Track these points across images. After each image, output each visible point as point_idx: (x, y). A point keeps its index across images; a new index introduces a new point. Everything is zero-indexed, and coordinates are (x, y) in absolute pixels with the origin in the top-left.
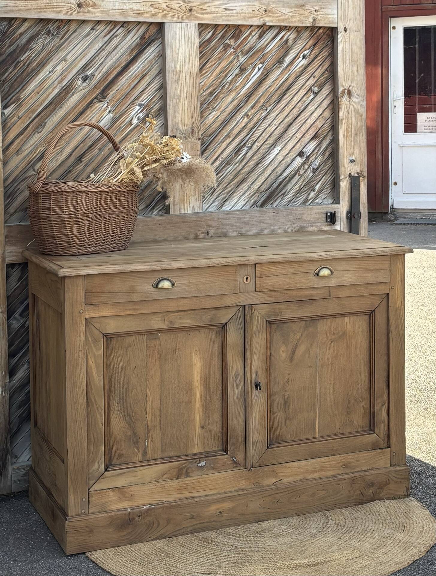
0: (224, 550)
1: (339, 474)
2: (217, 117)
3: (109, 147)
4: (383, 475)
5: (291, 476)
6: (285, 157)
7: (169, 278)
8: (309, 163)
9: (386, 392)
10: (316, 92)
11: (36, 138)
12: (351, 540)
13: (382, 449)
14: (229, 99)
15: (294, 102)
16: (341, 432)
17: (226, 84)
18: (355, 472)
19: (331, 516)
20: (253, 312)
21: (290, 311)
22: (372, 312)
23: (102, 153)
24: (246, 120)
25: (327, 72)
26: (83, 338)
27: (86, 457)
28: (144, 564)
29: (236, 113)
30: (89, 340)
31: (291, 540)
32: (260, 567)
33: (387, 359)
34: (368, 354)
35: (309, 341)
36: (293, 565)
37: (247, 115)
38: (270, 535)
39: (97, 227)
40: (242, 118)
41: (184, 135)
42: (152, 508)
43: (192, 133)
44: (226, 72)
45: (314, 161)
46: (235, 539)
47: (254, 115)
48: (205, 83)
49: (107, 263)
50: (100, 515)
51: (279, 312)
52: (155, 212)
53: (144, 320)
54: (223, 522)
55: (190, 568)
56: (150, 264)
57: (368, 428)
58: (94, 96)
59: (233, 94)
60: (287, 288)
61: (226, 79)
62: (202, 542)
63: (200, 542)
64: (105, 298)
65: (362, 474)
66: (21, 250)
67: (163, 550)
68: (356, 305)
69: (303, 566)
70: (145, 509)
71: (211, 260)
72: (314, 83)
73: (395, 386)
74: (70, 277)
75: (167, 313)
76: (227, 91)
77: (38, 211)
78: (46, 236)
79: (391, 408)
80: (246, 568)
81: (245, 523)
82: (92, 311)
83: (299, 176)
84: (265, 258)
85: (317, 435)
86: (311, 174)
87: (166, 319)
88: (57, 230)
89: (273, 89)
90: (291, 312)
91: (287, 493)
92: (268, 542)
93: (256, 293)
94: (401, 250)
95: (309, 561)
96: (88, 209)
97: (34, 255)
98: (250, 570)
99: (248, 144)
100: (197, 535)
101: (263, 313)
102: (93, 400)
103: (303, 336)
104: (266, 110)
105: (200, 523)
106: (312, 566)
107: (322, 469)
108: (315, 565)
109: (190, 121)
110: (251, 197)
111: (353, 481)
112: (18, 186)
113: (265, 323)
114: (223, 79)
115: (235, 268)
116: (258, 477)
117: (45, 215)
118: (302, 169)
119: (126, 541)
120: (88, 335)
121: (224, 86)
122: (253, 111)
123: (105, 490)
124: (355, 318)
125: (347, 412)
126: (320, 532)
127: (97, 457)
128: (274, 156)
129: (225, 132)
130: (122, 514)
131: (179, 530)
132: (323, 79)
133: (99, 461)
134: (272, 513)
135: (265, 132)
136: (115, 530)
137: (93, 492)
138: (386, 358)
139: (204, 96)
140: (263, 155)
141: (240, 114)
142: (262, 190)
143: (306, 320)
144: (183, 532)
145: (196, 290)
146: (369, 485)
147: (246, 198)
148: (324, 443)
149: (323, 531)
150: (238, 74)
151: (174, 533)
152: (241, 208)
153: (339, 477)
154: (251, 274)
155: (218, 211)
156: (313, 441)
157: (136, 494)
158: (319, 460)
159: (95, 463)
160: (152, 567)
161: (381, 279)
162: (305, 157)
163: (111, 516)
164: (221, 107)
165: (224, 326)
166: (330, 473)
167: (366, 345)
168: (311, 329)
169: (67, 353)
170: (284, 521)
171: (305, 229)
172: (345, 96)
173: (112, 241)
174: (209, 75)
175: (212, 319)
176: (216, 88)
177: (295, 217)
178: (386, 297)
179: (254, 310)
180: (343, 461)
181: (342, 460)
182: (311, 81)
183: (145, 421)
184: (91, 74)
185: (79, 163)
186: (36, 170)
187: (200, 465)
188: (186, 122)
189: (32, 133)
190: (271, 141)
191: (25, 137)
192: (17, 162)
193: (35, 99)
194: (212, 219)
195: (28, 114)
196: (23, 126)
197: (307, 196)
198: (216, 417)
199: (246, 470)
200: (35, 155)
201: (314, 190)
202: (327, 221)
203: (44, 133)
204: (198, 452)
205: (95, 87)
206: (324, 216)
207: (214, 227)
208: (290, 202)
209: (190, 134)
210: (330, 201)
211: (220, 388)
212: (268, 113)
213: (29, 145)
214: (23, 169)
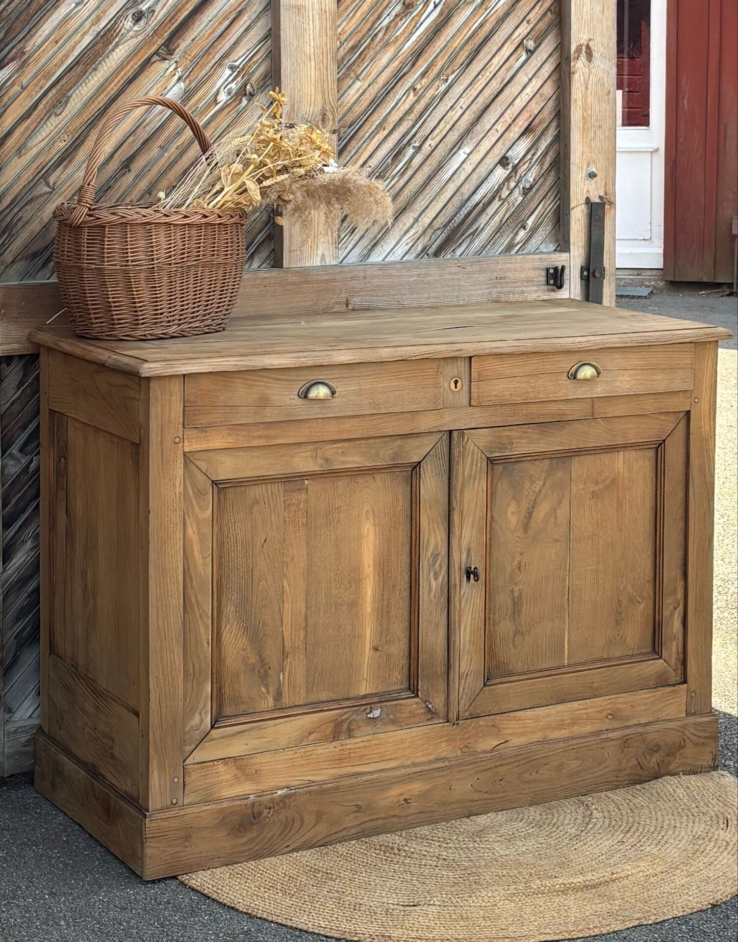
0: (425, 865)
1: (602, 731)
2: (363, 93)
3: (178, 144)
4: (675, 732)
5: (523, 734)
6: (477, 166)
7: (327, 381)
8: (517, 177)
9: (680, 583)
10: (531, 49)
11: (53, 124)
12: (641, 843)
13: (674, 685)
14: (384, 60)
15: (493, 68)
16: (605, 656)
17: (380, 31)
18: (628, 727)
19: (592, 803)
20: (464, 444)
21: (526, 441)
22: (660, 444)
23: (166, 154)
24: (412, 97)
25: (549, 13)
26: (179, 489)
27: (181, 704)
28: (292, 892)
29: (395, 85)
30: (188, 491)
31: (538, 845)
32: (503, 891)
33: (684, 527)
34: (653, 519)
35: (555, 495)
36: (558, 886)
37: (415, 89)
38: (498, 839)
39: (183, 290)
40: (404, 94)
41: (309, 124)
42: (292, 795)
43: (323, 120)
44: (380, 10)
45: (525, 175)
46: (439, 846)
47: (427, 88)
48: (343, 29)
49: (219, 354)
50: (204, 808)
51: (509, 443)
52: (256, 264)
53: (281, 456)
54: (409, 818)
55: (376, 897)
56: (296, 355)
57: (649, 649)
58: (153, 49)
59: (391, 51)
60: (524, 400)
61: (379, 22)
62: (382, 853)
63: (378, 852)
64: (218, 415)
65: (640, 730)
66: (27, 331)
67: (316, 867)
68: (634, 432)
69: (576, 889)
70: (280, 795)
71: (398, 349)
72: (529, 33)
73: (697, 574)
74: (159, 378)
75: (321, 444)
76: (381, 44)
77: (80, 259)
78: (92, 305)
79: (690, 614)
80: (479, 894)
81: (446, 818)
82: (194, 440)
83: (500, 200)
84: (489, 347)
85: (566, 661)
86: (521, 198)
87: (319, 454)
88: (116, 294)
89: (458, 41)
90: (527, 443)
91: (517, 764)
92: (500, 849)
93: (470, 410)
94: (714, 333)
95: (585, 879)
96: (170, 257)
97: (63, 339)
98: (486, 897)
99: (415, 142)
100: (367, 841)
101: (481, 445)
102: (193, 600)
103: (546, 486)
104: (447, 80)
105: (372, 820)
106: (591, 888)
107: (574, 722)
108: (594, 886)
109: (319, 97)
110: (419, 238)
111: (625, 742)
112: (20, 214)
113: (485, 463)
114: (374, 23)
115: (437, 363)
116: (468, 738)
117: (93, 266)
118: (505, 188)
119: (247, 853)
120: (187, 483)
121: (376, 35)
122: (424, 81)
123: (212, 763)
124: (631, 454)
125: (617, 620)
126: (582, 831)
127: (198, 703)
128: (458, 165)
129: (376, 119)
130: (241, 805)
131: (337, 832)
132: (542, 26)
133: (202, 710)
134: (491, 801)
135: (443, 121)
136: (229, 834)
137: (192, 766)
138: (681, 525)
139: (342, 52)
140: (440, 162)
141: (402, 86)
142: (438, 226)
143: (551, 458)
144: (343, 837)
145: (371, 403)
146: (652, 750)
147: (409, 240)
148: (578, 676)
149: (588, 829)
150: (399, 15)
151: (328, 839)
152: (401, 259)
153: (603, 737)
154: (463, 375)
155: (363, 263)
156: (559, 671)
157: (263, 768)
158: (569, 705)
159: (194, 713)
160: (309, 896)
161: (678, 385)
162: (510, 166)
163: (222, 808)
164: (370, 73)
165: (415, 467)
166: (588, 728)
167: (649, 503)
168: (559, 474)
169: (151, 515)
170: (513, 814)
171: (511, 298)
172: (582, 58)
173: (205, 315)
174: (351, 15)
175: (396, 455)
176: (362, 38)
177: (495, 274)
178: (685, 417)
179: (466, 438)
180: (609, 706)
181: (606, 706)
182: (524, 30)
183: (280, 638)
184: (149, 8)
185: (125, 173)
186: (51, 184)
187: (371, 715)
188: (313, 100)
189: (45, 116)
190: (454, 136)
191: (32, 123)
192: (18, 169)
193: (51, 53)
194: (353, 278)
195: (39, 81)
196: (29, 103)
197: (513, 238)
198: (399, 629)
199: (448, 724)
200: (50, 156)
201: (524, 228)
202: (548, 284)
203: (66, 116)
204: (367, 692)
205: (155, 33)
206: (544, 273)
207: (357, 292)
208: (484, 247)
209: (320, 123)
210: (552, 247)
211: (407, 578)
212: (450, 87)
213: (40, 138)
214: (29, 182)
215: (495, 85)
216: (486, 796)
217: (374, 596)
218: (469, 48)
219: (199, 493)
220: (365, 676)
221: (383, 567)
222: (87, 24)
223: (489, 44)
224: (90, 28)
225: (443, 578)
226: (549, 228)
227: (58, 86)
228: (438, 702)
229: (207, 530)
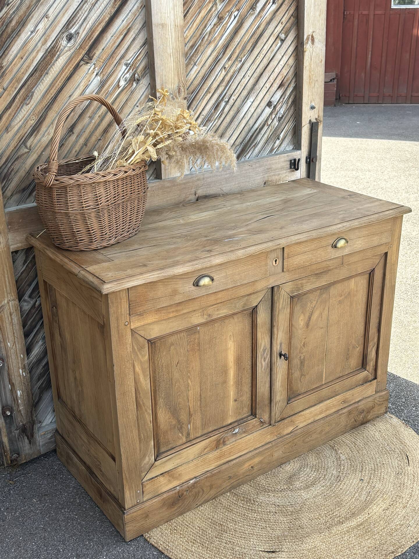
2: (198, 72)
3: (99, 114)
5: (305, 421)
6: (256, 108)
7: (208, 274)
8: (276, 112)
9: (376, 335)
10: (283, 39)
11: (26, 110)
13: (371, 381)
14: (209, 52)
15: (264, 51)
17: (206, 35)
19: (338, 449)
20: (280, 292)
23: (93, 121)
24: (224, 73)
25: (292, 17)
27: (139, 456)
29: (214, 66)
37: (225, 68)
40: (220, 71)
41: (172, 95)
42: (198, 481)
43: (179, 92)
44: (205, 22)
45: (279, 110)
47: (231, 67)
48: (187, 35)
50: (154, 501)
53: (185, 319)
56: (191, 264)
58: (80, 57)
59: (212, 46)
61: (205, 29)
65: (356, 405)
66: (25, 235)
70: (192, 483)
71: (246, 249)
72: (282, 30)
73: (384, 329)
76: (207, 43)
83: (267, 126)
84: (294, 239)
85: (324, 382)
86: (277, 124)
89: (246, 38)
96: (108, 201)
97: (47, 248)
99: (225, 98)
102: (141, 403)
104: (241, 61)
109: (176, 79)
112: (12, 167)
113: (289, 299)
114: (203, 30)
115: (267, 253)
118: (269, 119)
119: (177, 514)
121: (204, 37)
122: (230, 63)
128: (248, 108)
129: (206, 87)
130: (173, 494)
131: (220, 491)
132: (288, 25)
135: (240, 85)
136: (167, 508)
139: (186, 50)
140: (238, 109)
141: (218, 67)
142: (238, 143)
143: (321, 289)
146: (361, 412)
150: (216, 24)
153: (340, 413)
162: (272, 106)
163: (163, 498)
164: (202, 61)
168: (324, 296)
172: (310, 43)
174: (191, 26)
176: (196, 41)
177: (266, 167)
179: (280, 289)
182: (279, 28)
183: (188, 409)
184: (76, 31)
185: (71, 135)
186: (28, 146)
187: (234, 432)
188: (173, 81)
189: (20, 105)
190: (245, 93)
191: (12, 111)
192: (7, 141)
193: (19, 65)
194: (198, 180)
195: (14, 84)
196: (10, 99)
197: (273, 145)
198: (247, 388)
199: (271, 426)
200: (26, 130)
201: (279, 139)
202: (291, 168)
203: (33, 105)
204: (232, 421)
205: (81, 47)
206: (289, 163)
207: (200, 187)
208: (260, 152)
209: (177, 94)
210: (291, 147)
211: (250, 363)
212: (243, 64)
213: (18, 120)
214: (15, 147)
215: (265, 62)
216: (289, 454)
217: (234, 376)
218: (253, 40)
219: (141, 348)
220: (231, 414)
221: (239, 361)
222: (40, 45)
223: (262, 38)
224: (41, 47)
225: (268, 359)
226: (290, 137)
227: (26, 86)
228: (266, 417)
229: (147, 365)
